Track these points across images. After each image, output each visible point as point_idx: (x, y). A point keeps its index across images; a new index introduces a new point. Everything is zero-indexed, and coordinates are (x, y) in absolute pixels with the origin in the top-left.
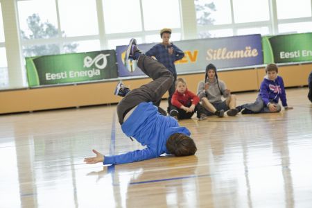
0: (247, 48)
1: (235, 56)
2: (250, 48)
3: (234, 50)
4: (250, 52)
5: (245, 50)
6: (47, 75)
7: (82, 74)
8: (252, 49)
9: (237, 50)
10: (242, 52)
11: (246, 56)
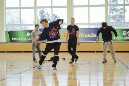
0: (92, 34)
1: (87, 37)
2: (93, 34)
3: (86, 34)
4: (93, 35)
5: (91, 34)
6: (13, 38)
7: (25, 39)
8: (94, 34)
9: (88, 34)
10: (90, 35)
11: (91, 37)
